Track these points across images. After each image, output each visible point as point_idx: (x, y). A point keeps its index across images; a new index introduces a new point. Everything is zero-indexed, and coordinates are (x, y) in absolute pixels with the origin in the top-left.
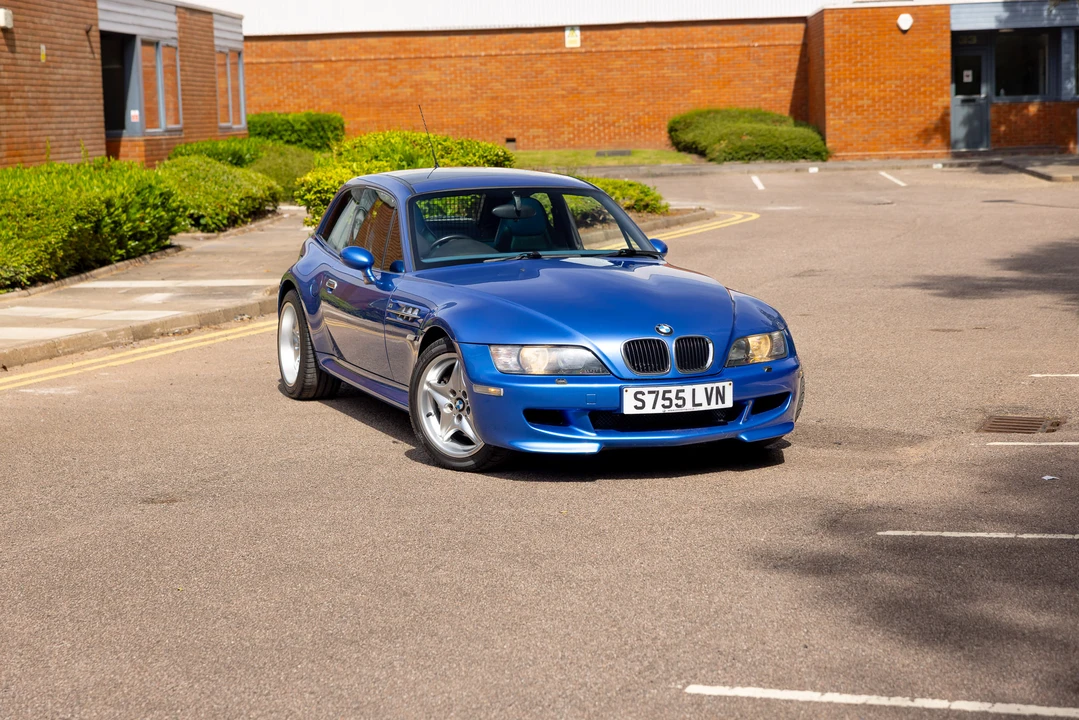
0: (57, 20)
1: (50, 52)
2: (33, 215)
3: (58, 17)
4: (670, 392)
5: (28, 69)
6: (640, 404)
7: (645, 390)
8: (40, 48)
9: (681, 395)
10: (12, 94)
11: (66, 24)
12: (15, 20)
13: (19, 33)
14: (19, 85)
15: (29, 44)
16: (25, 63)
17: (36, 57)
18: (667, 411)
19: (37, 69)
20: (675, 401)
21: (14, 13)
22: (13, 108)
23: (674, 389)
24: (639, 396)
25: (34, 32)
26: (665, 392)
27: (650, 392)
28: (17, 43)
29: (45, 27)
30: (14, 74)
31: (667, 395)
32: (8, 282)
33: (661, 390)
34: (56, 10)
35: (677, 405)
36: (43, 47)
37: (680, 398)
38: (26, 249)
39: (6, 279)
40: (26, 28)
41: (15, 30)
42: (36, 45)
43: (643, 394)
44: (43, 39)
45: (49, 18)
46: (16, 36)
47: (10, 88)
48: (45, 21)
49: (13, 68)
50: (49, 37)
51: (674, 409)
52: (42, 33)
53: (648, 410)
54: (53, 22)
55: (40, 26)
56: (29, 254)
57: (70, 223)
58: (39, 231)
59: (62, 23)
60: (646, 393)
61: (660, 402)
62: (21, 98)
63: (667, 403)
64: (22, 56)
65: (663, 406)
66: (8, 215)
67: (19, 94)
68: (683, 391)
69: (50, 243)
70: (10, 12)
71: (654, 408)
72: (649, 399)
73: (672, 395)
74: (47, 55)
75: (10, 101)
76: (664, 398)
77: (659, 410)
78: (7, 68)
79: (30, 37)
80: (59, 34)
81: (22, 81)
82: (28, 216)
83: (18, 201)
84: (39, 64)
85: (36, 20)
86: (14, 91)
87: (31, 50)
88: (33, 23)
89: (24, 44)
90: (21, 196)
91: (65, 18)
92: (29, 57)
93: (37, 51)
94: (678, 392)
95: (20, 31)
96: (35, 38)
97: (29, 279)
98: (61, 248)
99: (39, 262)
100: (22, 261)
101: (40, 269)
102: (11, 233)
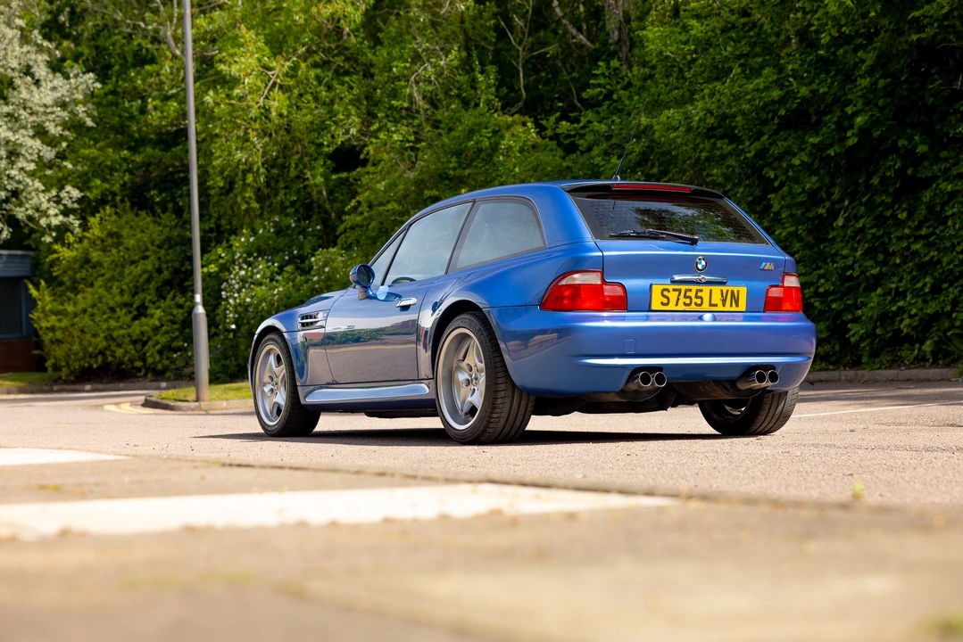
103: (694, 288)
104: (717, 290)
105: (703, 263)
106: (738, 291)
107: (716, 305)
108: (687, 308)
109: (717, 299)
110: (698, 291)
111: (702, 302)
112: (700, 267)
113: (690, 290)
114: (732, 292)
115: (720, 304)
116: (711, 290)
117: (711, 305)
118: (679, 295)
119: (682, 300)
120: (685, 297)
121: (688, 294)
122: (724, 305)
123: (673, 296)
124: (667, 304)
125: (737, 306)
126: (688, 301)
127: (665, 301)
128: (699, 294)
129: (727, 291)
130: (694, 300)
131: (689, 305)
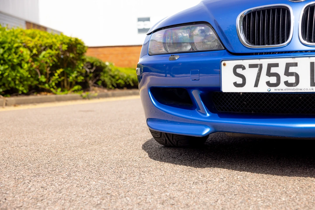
4: (277, 65)
6: (240, 81)
7: (246, 63)
9: (292, 69)
18: (273, 90)
20: (284, 78)
23: (282, 62)
24: (239, 71)
26: (270, 66)
27: (251, 66)
31: (273, 70)
33: (265, 62)
35: (286, 83)
37: (292, 74)
43: (244, 68)
51: (282, 88)
53: (249, 88)
60: (247, 66)
61: (264, 78)
63: (273, 80)
65: (268, 84)
68: (296, 65)
71: (256, 85)
72: (251, 74)
73: (280, 70)
76: (269, 74)
77: (263, 88)
94: (288, 65)
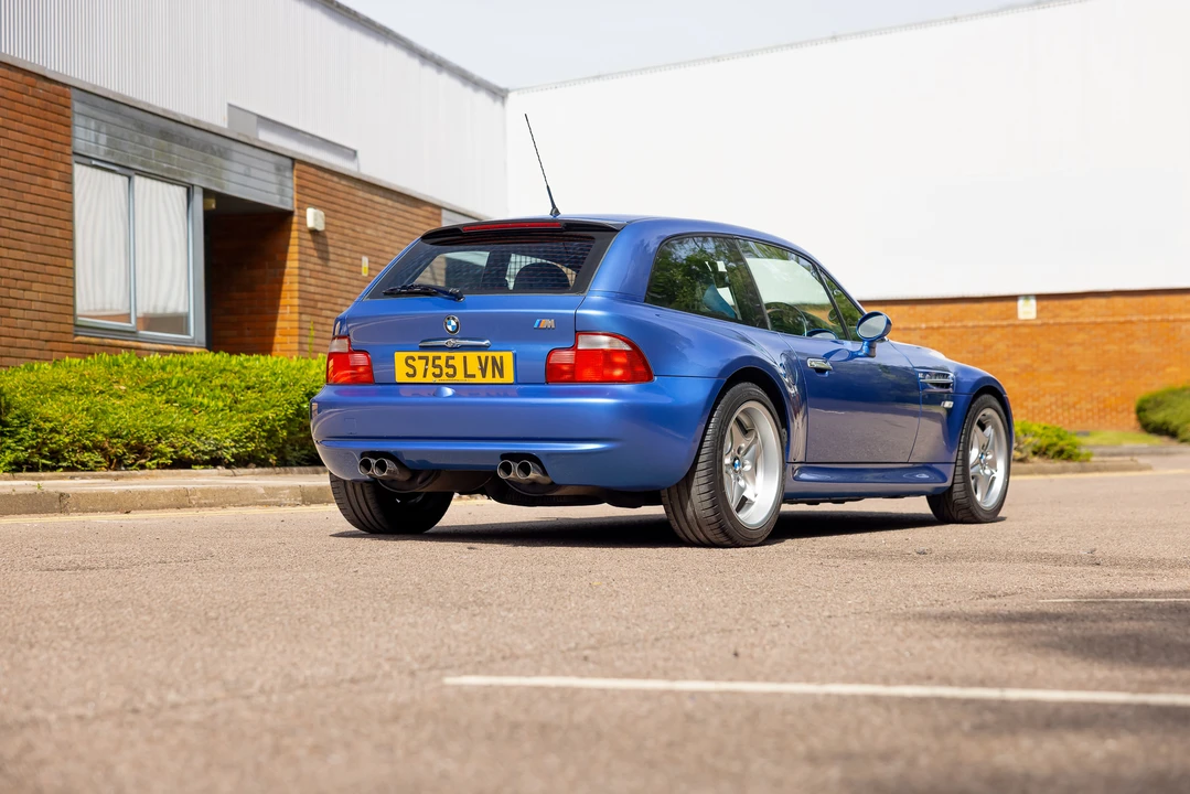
0: (386, 233)
1: (373, 266)
2: (254, 388)
3: (389, 230)
5: (343, 280)
8: (361, 260)
10: (320, 305)
11: (398, 239)
12: (326, 223)
13: (333, 238)
14: (331, 296)
15: (346, 253)
16: (340, 273)
17: (354, 269)
19: (356, 283)
21: (326, 216)
22: (321, 320)
25: (354, 240)
28: (331, 249)
29: (370, 238)
30: (324, 283)
32: (207, 457)
34: (385, 222)
36: (365, 260)
38: (235, 422)
39: (204, 453)
40: (343, 234)
41: (328, 234)
42: (358, 255)
44: (366, 250)
45: (376, 230)
46: (330, 242)
47: (317, 297)
48: (369, 231)
49: (323, 276)
50: (375, 249)
52: (365, 244)
54: (380, 234)
55: (362, 236)
56: (236, 428)
57: (298, 399)
58: (256, 405)
59: (393, 238)
62: (332, 310)
64: (337, 265)
66: (222, 386)
67: (329, 306)
69: (267, 418)
70: (322, 213)
74: (370, 269)
75: (318, 312)
78: (314, 274)
79: (348, 246)
80: (387, 249)
81: (335, 293)
82: (249, 389)
83: (238, 372)
84: (360, 277)
85: (358, 228)
86: (322, 301)
87: (348, 260)
88: (353, 230)
89: (340, 252)
90: (245, 368)
91: (397, 232)
92: (346, 267)
93: (357, 262)
95: (335, 236)
96: (355, 248)
97: (233, 456)
98: (284, 427)
99: (251, 439)
100: (227, 434)
101: (251, 446)
102: (221, 404)
103: (444, 355)
104: (472, 356)
105: (453, 323)
106: (501, 358)
107: (474, 376)
108: (437, 380)
109: (474, 368)
110: (448, 358)
111: (455, 372)
112: (450, 328)
113: (439, 358)
114: (494, 359)
115: (479, 374)
116: (465, 357)
117: (466, 375)
118: (427, 364)
119: (431, 370)
120: (434, 366)
121: (437, 362)
122: (484, 376)
123: (420, 365)
124: (414, 375)
125: (502, 375)
126: (437, 371)
127: (411, 372)
128: (451, 362)
129: (487, 358)
130: (445, 370)
131: (440, 376)
